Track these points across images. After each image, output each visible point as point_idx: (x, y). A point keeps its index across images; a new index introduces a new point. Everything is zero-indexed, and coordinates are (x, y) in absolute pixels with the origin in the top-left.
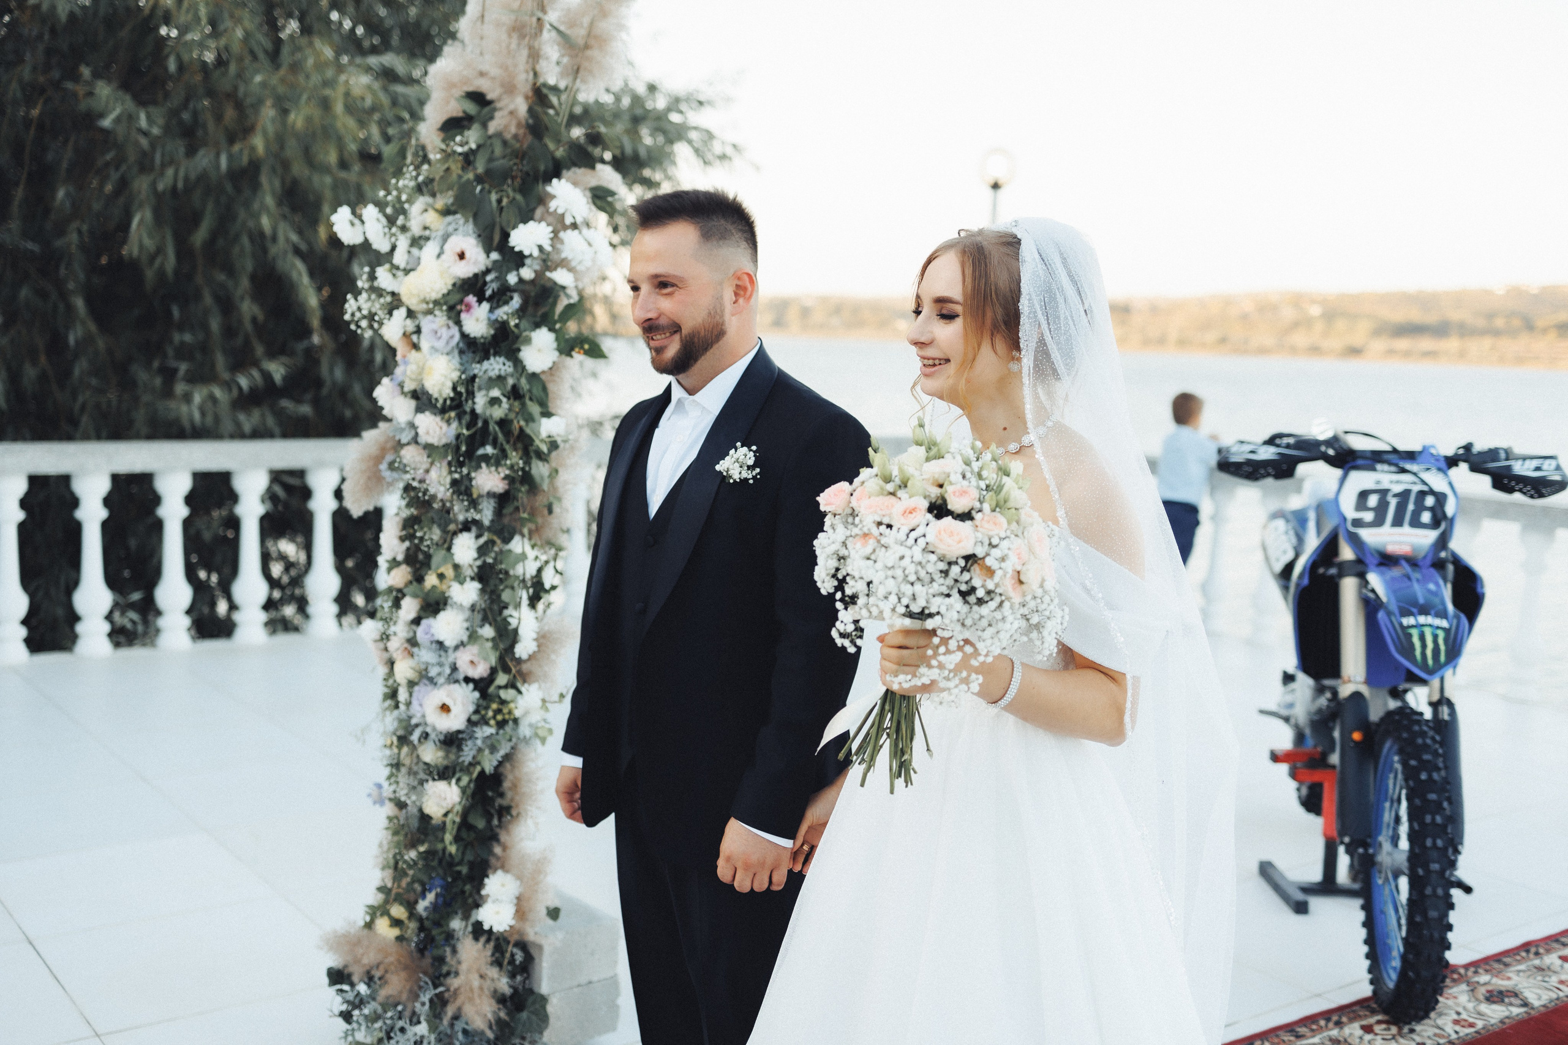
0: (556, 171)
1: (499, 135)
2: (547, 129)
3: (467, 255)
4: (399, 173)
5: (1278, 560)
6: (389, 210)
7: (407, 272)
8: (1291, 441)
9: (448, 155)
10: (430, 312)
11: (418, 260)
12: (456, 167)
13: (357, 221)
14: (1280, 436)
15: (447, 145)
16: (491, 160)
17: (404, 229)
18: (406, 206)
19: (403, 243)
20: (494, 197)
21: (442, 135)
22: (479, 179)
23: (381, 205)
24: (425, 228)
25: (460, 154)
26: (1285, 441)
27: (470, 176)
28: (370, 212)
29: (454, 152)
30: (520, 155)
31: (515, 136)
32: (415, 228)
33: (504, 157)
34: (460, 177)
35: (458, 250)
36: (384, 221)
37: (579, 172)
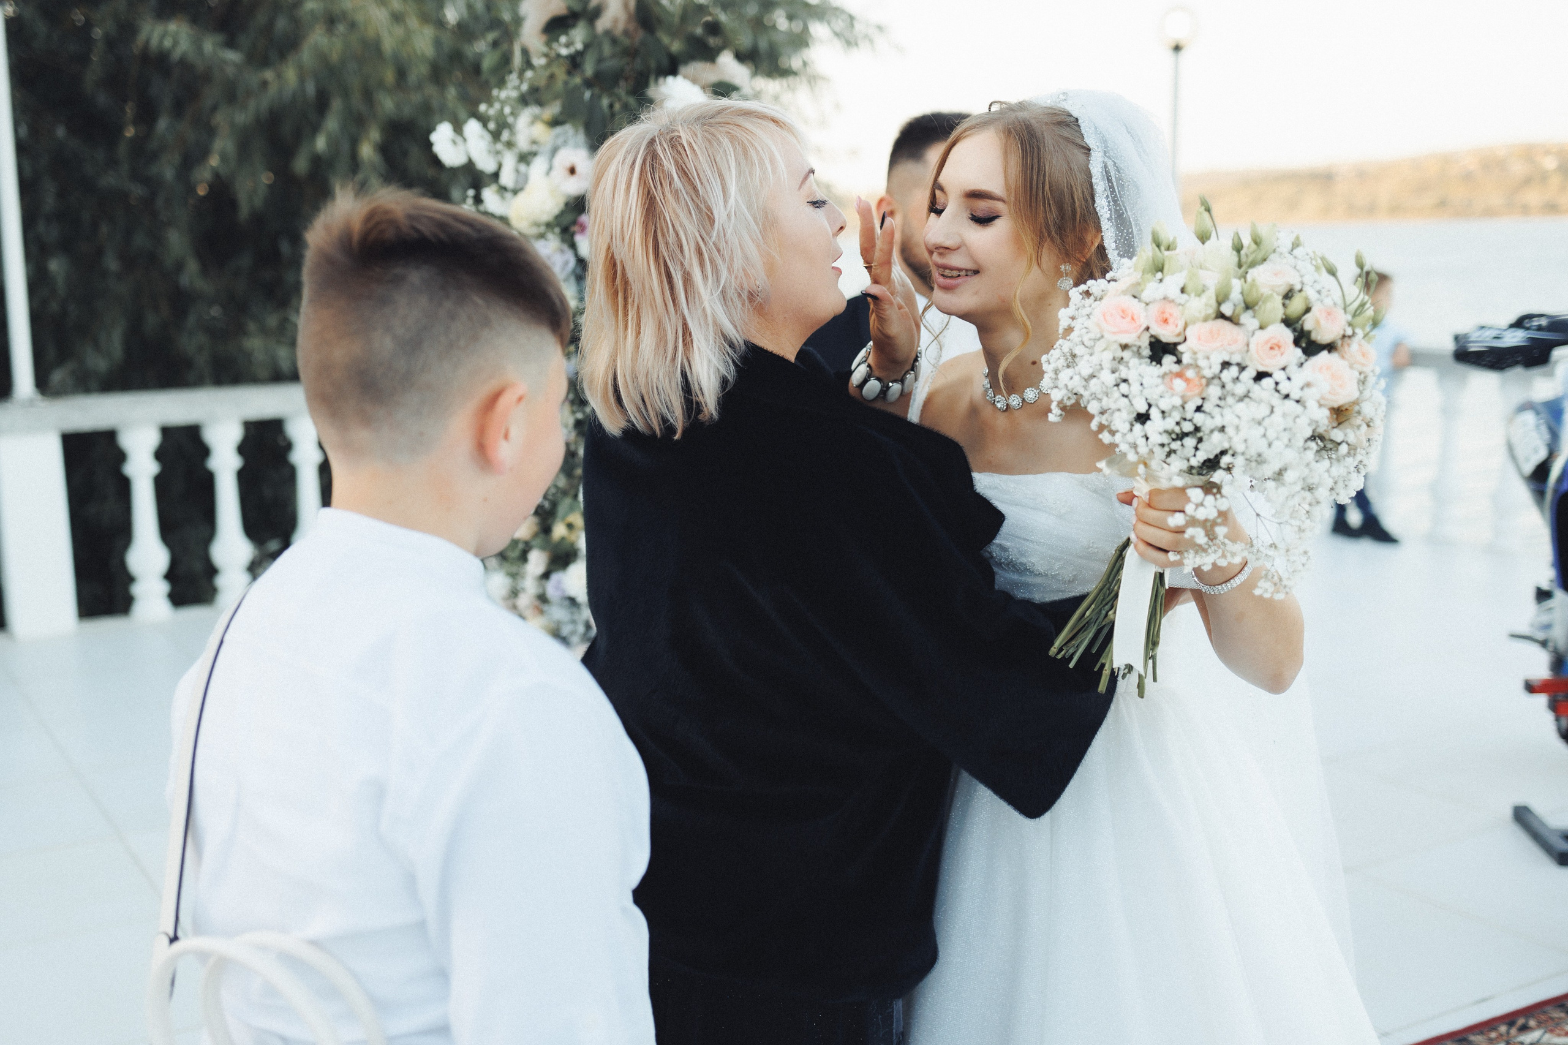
0: (672, 68)
1: (608, 33)
2: (660, 21)
3: (578, 169)
4: (501, 83)
5: (1527, 460)
6: (492, 126)
7: (515, 192)
8: (1544, 322)
9: (553, 59)
10: (542, 236)
11: (526, 178)
12: (561, 73)
13: (459, 139)
14: (1530, 317)
15: (551, 48)
16: (600, 60)
17: (510, 145)
18: (510, 120)
19: (509, 161)
20: (605, 102)
21: (544, 38)
22: (588, 84)
23: (483, 120)
24: (534, 142)
25: (567, 57)
26: (1536, 322)
27: (577, 80)
28: (472, 127)
29: (559, 56)
30: (631, 53)
31: (626, 33)
32: (523, 143)
33: (613, 56)
34: (566, 83)
35: (568, 165)
36: (488, 137)
37: (697, 67)
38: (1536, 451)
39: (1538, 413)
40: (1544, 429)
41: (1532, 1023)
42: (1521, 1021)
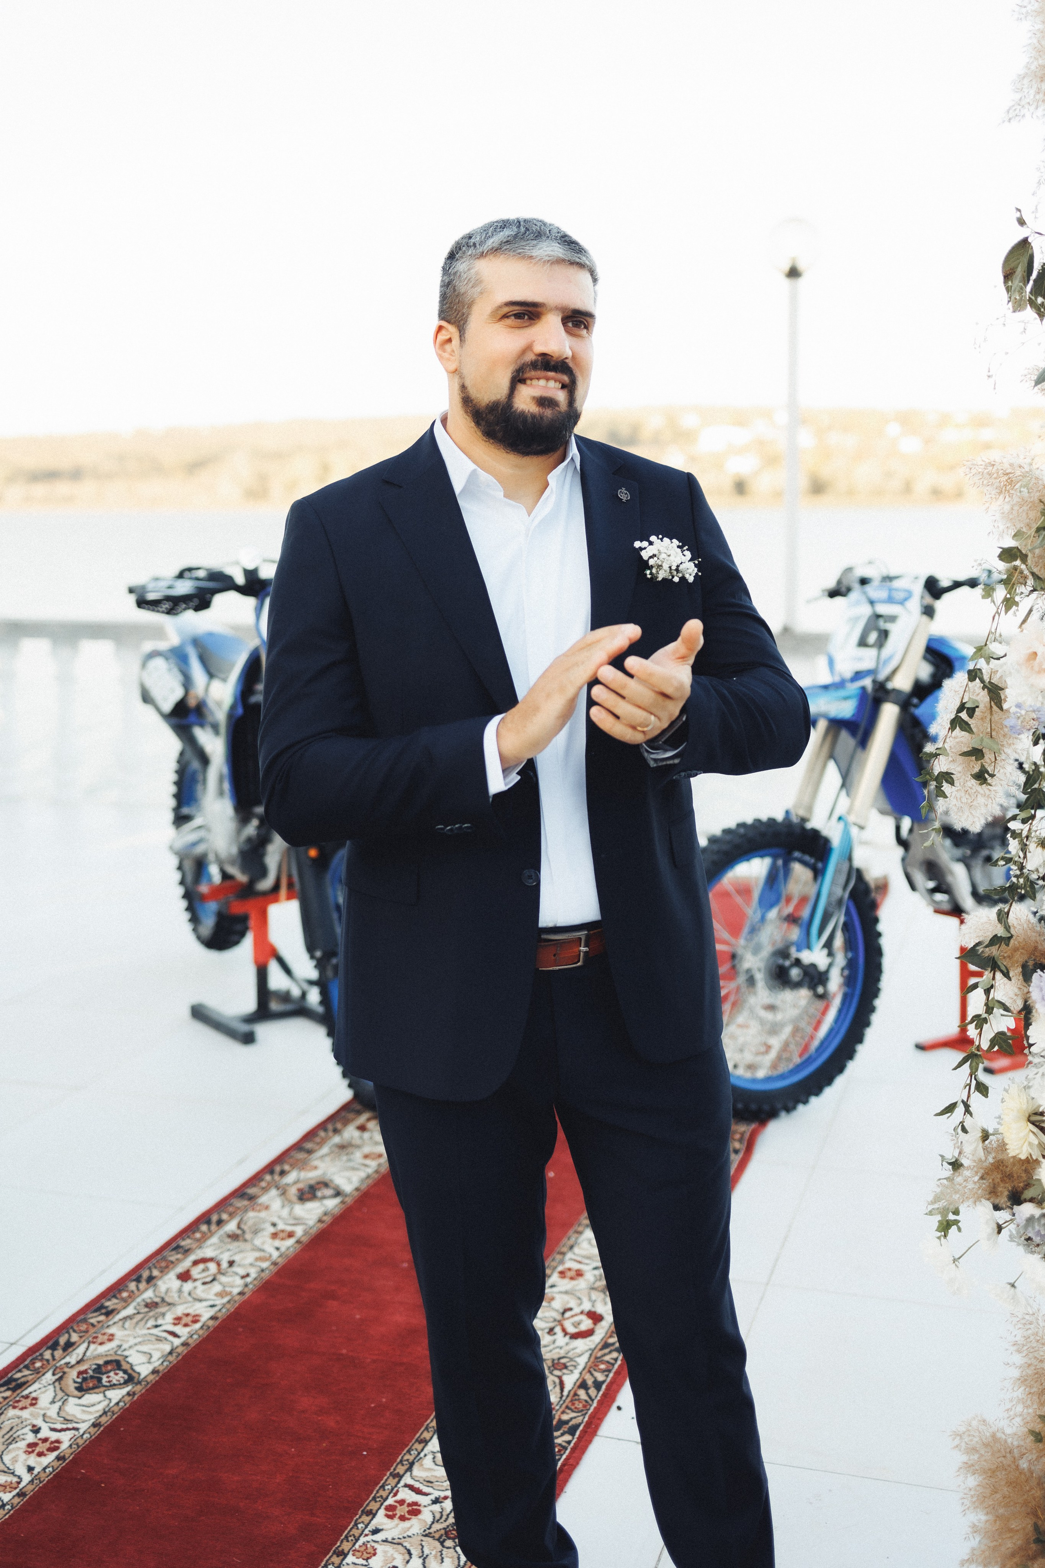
5: (166, 699)
8: (202, 573)
14: (190, 570)
26: (196, 574)
38: (172, 691)
39: (167, 659)
40: (176, 671)
41: (287, 1167)
42: (278, 1169)
